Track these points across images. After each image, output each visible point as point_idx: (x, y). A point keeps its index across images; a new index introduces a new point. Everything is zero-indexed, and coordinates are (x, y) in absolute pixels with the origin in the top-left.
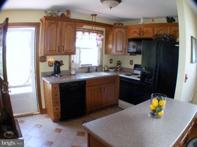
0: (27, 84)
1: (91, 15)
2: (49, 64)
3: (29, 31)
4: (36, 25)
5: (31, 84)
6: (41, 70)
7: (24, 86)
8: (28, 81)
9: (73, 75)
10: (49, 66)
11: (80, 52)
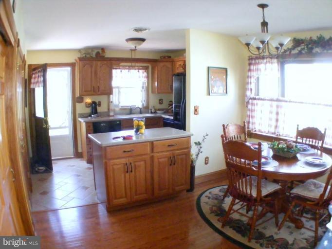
0: (63, 126)
1: (130, 50)
2: (86, 105)
4: (72, 65)
6: (78, 111)
9: (111, 116)
10: (86, 107)
11: (119, 92)
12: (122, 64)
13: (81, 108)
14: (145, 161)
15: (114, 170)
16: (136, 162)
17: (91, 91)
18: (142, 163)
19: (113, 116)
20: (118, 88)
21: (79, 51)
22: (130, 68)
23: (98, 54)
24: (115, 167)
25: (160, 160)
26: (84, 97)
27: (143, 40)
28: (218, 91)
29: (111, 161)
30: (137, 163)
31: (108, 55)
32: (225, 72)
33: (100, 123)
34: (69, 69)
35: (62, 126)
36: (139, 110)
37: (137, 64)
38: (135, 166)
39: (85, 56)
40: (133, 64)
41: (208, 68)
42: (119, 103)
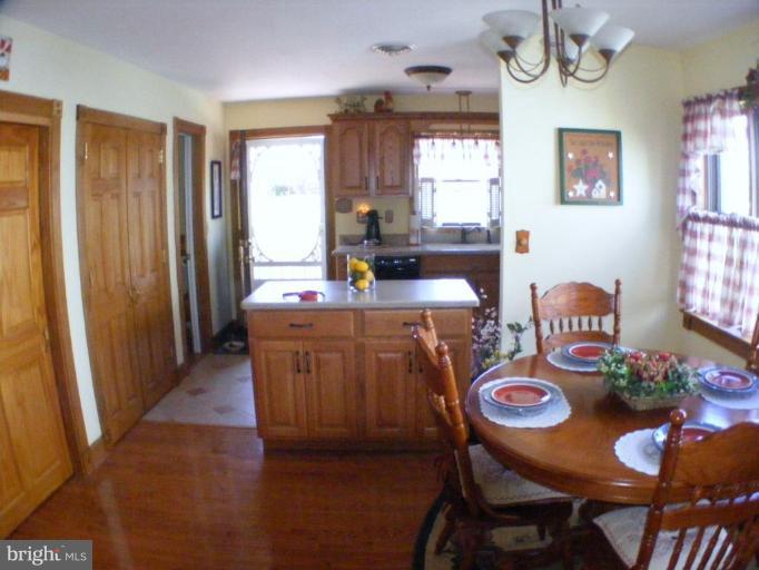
0: (310, 260)
1: (457, 93)
2: (358, 217)
3: (314, 142)
4: (326, 130)
5: (320, 260)
6: (340, 230)
7: (303, 263)
8: (312, 253)
9: (412, 245)
10: (358, 222)
11: (434, 191)
12: (435, 126)
13: (348, 225)
14: (343, 352)
15: (268, 363)
16: (320, 351)
17: (360, 187)
18: (336, 356)
19: (417, 245)
20: (431, 180)
21: (338, 99)
22: (462, 135)
23: (379, 104)
24: (273, 357)
25: (382, 355)
26: (354, 201)
27: (445, 71)
28: (589, 193)
29: (264, 343)
30: (321, 355)
31: (401, 106)
32: (614, 140)
33: (391, 259)
34: (321, 137)
35: (308, 260)
36: (485, 235)
37: (473, 127)
38: (318, 361)
39: (346, 111)
40: (465, 127)
41: (561, 132)
42: (434, 215)
